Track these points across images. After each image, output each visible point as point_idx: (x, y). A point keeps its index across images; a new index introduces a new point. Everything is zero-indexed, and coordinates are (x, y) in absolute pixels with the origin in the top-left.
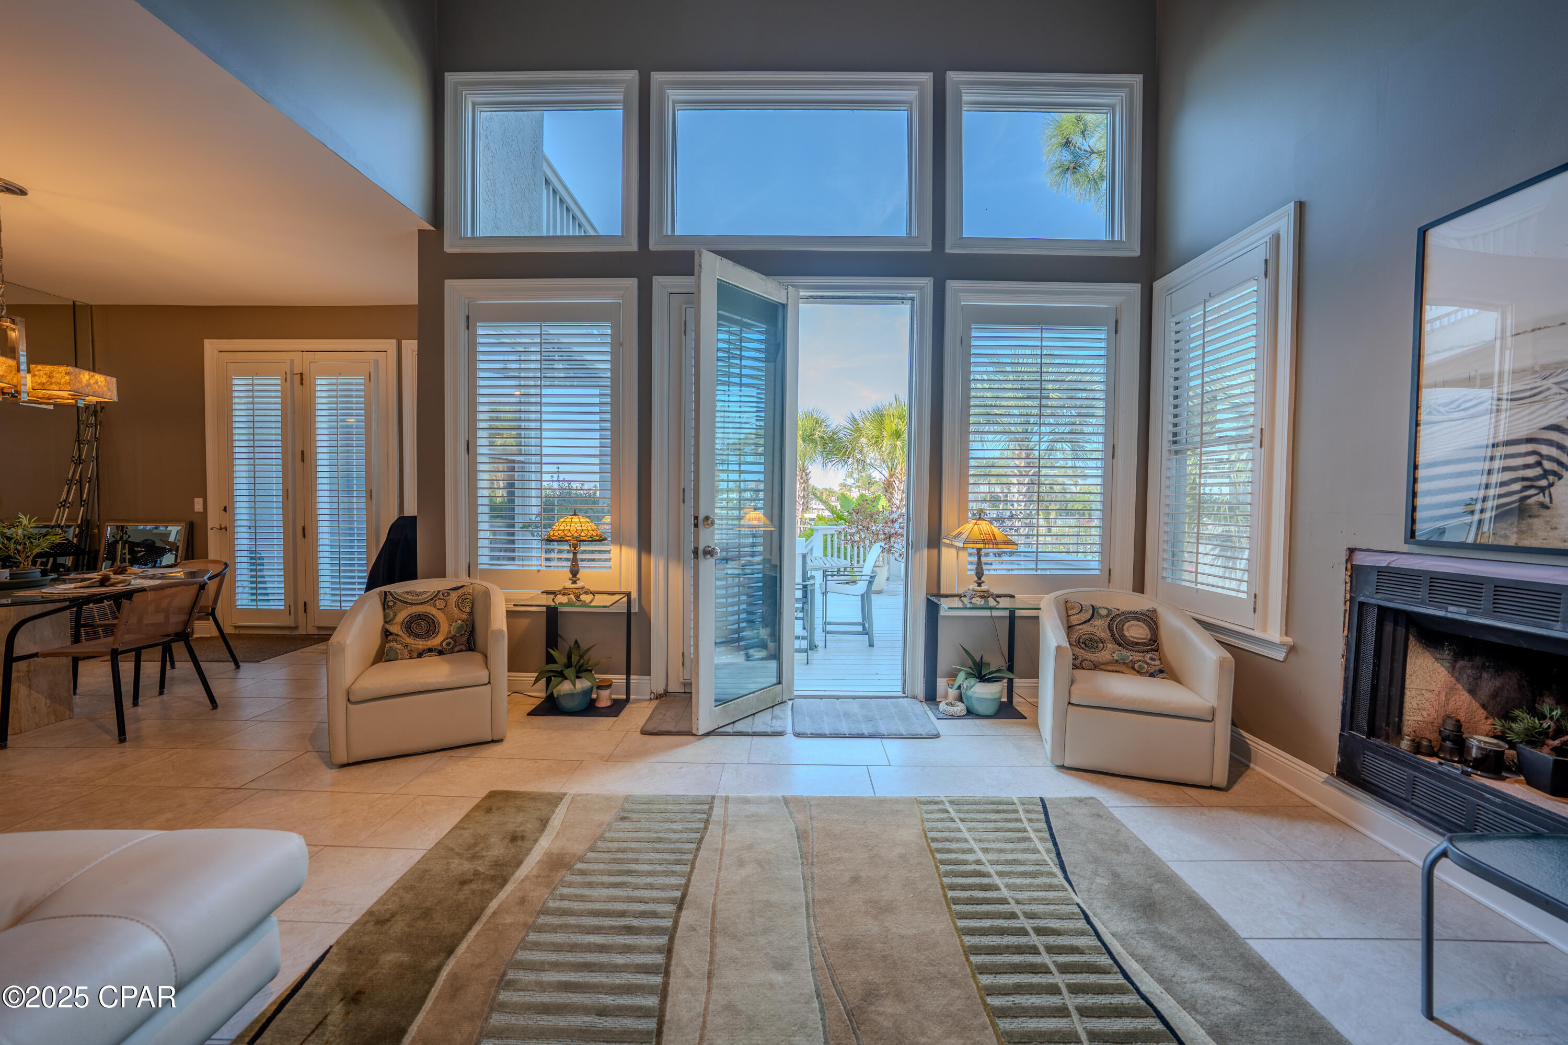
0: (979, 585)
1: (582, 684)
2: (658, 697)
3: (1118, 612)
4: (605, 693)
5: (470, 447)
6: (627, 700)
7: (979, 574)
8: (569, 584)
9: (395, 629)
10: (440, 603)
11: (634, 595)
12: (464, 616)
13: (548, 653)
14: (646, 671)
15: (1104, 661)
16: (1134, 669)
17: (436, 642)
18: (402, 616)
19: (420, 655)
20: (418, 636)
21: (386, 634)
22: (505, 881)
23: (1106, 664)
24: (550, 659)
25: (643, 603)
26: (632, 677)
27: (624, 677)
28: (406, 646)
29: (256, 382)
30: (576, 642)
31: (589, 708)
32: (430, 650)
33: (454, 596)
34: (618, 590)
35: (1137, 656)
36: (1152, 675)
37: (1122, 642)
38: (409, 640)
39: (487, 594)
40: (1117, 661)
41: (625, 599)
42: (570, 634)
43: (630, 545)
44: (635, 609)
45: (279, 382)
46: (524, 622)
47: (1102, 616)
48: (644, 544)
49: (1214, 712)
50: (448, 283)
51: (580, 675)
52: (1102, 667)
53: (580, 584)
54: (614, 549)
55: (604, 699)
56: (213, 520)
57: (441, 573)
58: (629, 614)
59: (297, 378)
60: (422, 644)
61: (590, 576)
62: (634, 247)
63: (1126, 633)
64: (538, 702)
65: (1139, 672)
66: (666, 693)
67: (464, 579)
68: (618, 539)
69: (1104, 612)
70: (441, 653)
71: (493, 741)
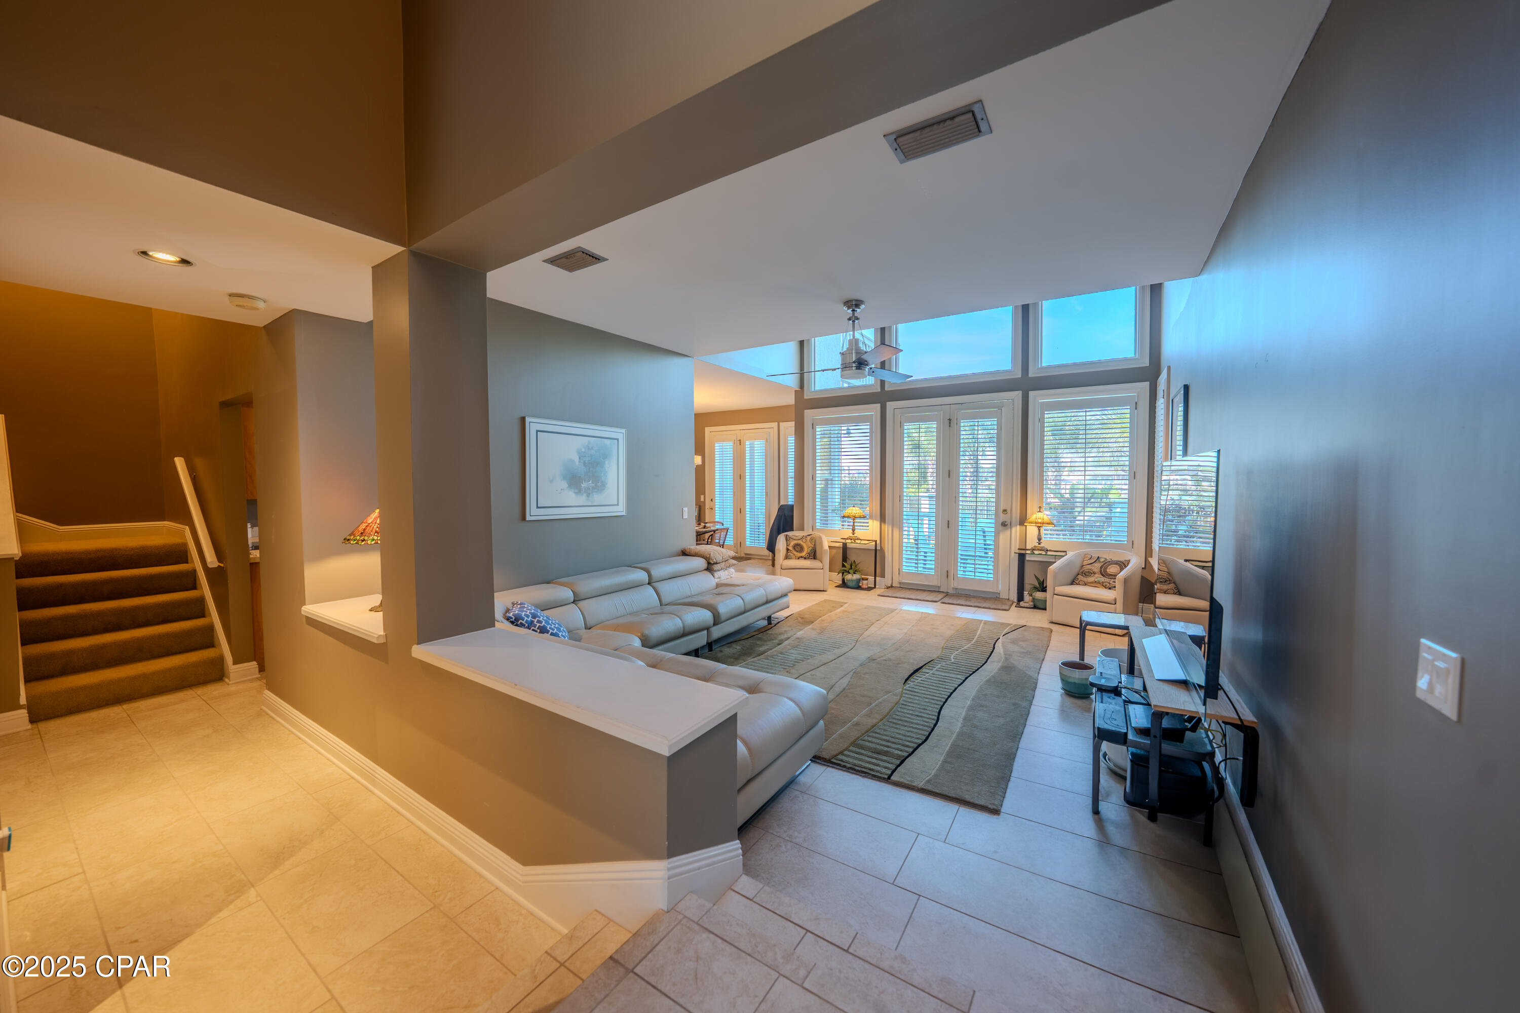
0: (1039, 544)
1: (856, 576)
2: (888, 588)
3: (1110, 560)
4: (865, 582)
5: (813, 478)
6: (875, 587)
7: (1039, 539)
8: (851, 535)
9: (790, 548)
10: (804, 540)
11: (878, 542)
12: (813, 546)
13: (843, 563)
14: (883, 576)
15: (1090, 581)
16: (1103, 585)
17: (803, 554)
18: (792, 543)
19: (798, 558)
20: (797, 551)
21: (788, 550)
22: (831, 612)
23: (1090, 583)
24: (844, 566)
25: (882, 545)
26: (877, 578)
27: (874, 577)
28: (794, 555)
29: (724, 445)
30: (854, 561)
31: (858, 587)
32: (802, 557)
33: (809, 538)
34: (872, 539)
35: (1107, 580)
36: (1110, 589)
37: (1104, 573)
38: (795, 553)
39: (820, 538)
40: (1096, 582)
41: (874, 543)
42: (852, 557)
43: (876, 520)
44: (878, 548)
45: (732, 444)
46: (834, 551)
47: (1100, 562)
48: (883, 519)
49: (1115, 600)
50: (805, 411)
51: (856, 572)
52: (1089, 584)
53: (855, 535)
54: (870, 521)
55: (864, 584)
56: (707, 506)
57: (802, 529)
58: (876, 550)
59: (739, 442)
60: (799, 555)
61: (858, 533)
62: (879, 390)
63: (1108, 570)
64: (838, 584)
65: (1105, 587)
66: (892, 586)
67: (810, 532)
68: (871, 517)
69: (1102, 560)
70: (805, 558)
71: (823, 591)
